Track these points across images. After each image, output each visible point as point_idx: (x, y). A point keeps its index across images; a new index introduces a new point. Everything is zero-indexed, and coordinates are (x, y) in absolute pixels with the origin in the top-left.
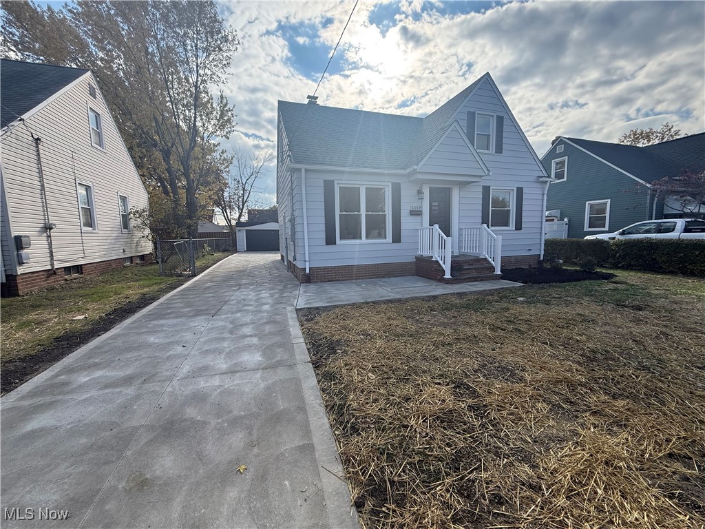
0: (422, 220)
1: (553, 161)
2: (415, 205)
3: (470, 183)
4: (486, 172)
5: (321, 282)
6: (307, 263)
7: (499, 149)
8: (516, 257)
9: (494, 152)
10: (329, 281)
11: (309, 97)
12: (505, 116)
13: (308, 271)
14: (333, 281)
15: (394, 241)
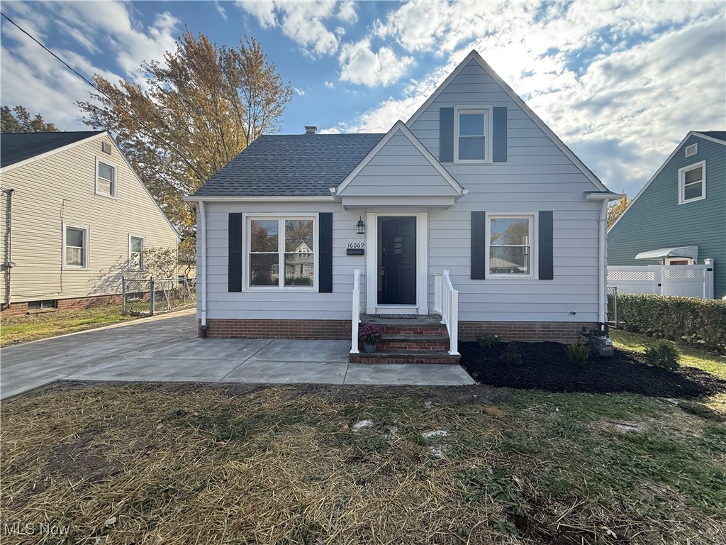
0: (365, 262)
1: (680, 170)
2: (356, 241)
3: (447, 207)
4: (459, 190)
5: (223, 338)
6: (204, 314)
7: (500, 156)
8: (546, 325)
9: (491, 161)
10: (232, 337)
11: (307, 128)
12: (509, 106)
13: (204, 323)
14: (237, 337)
15: (321, 290)
